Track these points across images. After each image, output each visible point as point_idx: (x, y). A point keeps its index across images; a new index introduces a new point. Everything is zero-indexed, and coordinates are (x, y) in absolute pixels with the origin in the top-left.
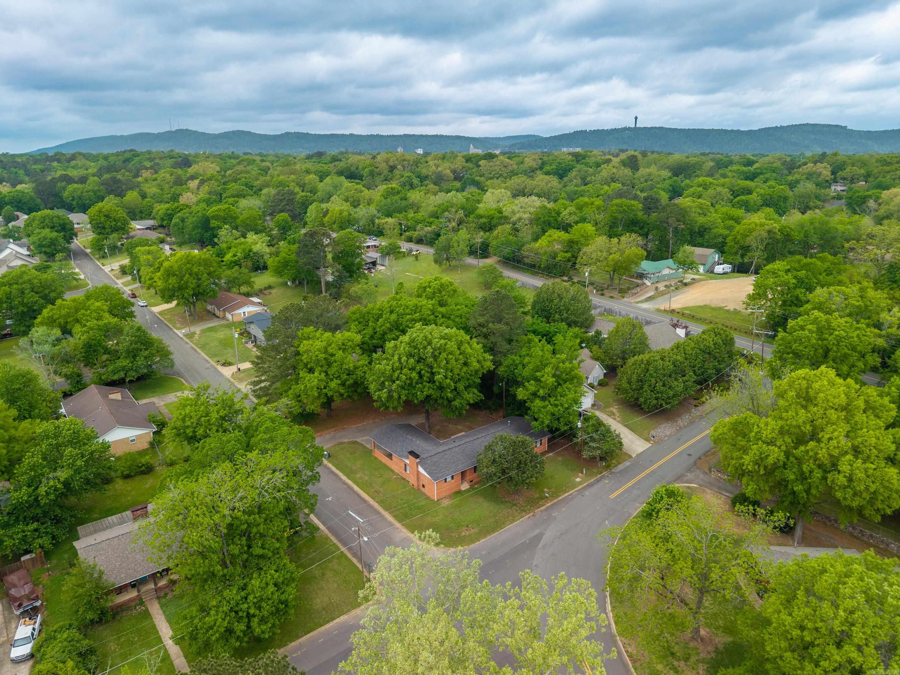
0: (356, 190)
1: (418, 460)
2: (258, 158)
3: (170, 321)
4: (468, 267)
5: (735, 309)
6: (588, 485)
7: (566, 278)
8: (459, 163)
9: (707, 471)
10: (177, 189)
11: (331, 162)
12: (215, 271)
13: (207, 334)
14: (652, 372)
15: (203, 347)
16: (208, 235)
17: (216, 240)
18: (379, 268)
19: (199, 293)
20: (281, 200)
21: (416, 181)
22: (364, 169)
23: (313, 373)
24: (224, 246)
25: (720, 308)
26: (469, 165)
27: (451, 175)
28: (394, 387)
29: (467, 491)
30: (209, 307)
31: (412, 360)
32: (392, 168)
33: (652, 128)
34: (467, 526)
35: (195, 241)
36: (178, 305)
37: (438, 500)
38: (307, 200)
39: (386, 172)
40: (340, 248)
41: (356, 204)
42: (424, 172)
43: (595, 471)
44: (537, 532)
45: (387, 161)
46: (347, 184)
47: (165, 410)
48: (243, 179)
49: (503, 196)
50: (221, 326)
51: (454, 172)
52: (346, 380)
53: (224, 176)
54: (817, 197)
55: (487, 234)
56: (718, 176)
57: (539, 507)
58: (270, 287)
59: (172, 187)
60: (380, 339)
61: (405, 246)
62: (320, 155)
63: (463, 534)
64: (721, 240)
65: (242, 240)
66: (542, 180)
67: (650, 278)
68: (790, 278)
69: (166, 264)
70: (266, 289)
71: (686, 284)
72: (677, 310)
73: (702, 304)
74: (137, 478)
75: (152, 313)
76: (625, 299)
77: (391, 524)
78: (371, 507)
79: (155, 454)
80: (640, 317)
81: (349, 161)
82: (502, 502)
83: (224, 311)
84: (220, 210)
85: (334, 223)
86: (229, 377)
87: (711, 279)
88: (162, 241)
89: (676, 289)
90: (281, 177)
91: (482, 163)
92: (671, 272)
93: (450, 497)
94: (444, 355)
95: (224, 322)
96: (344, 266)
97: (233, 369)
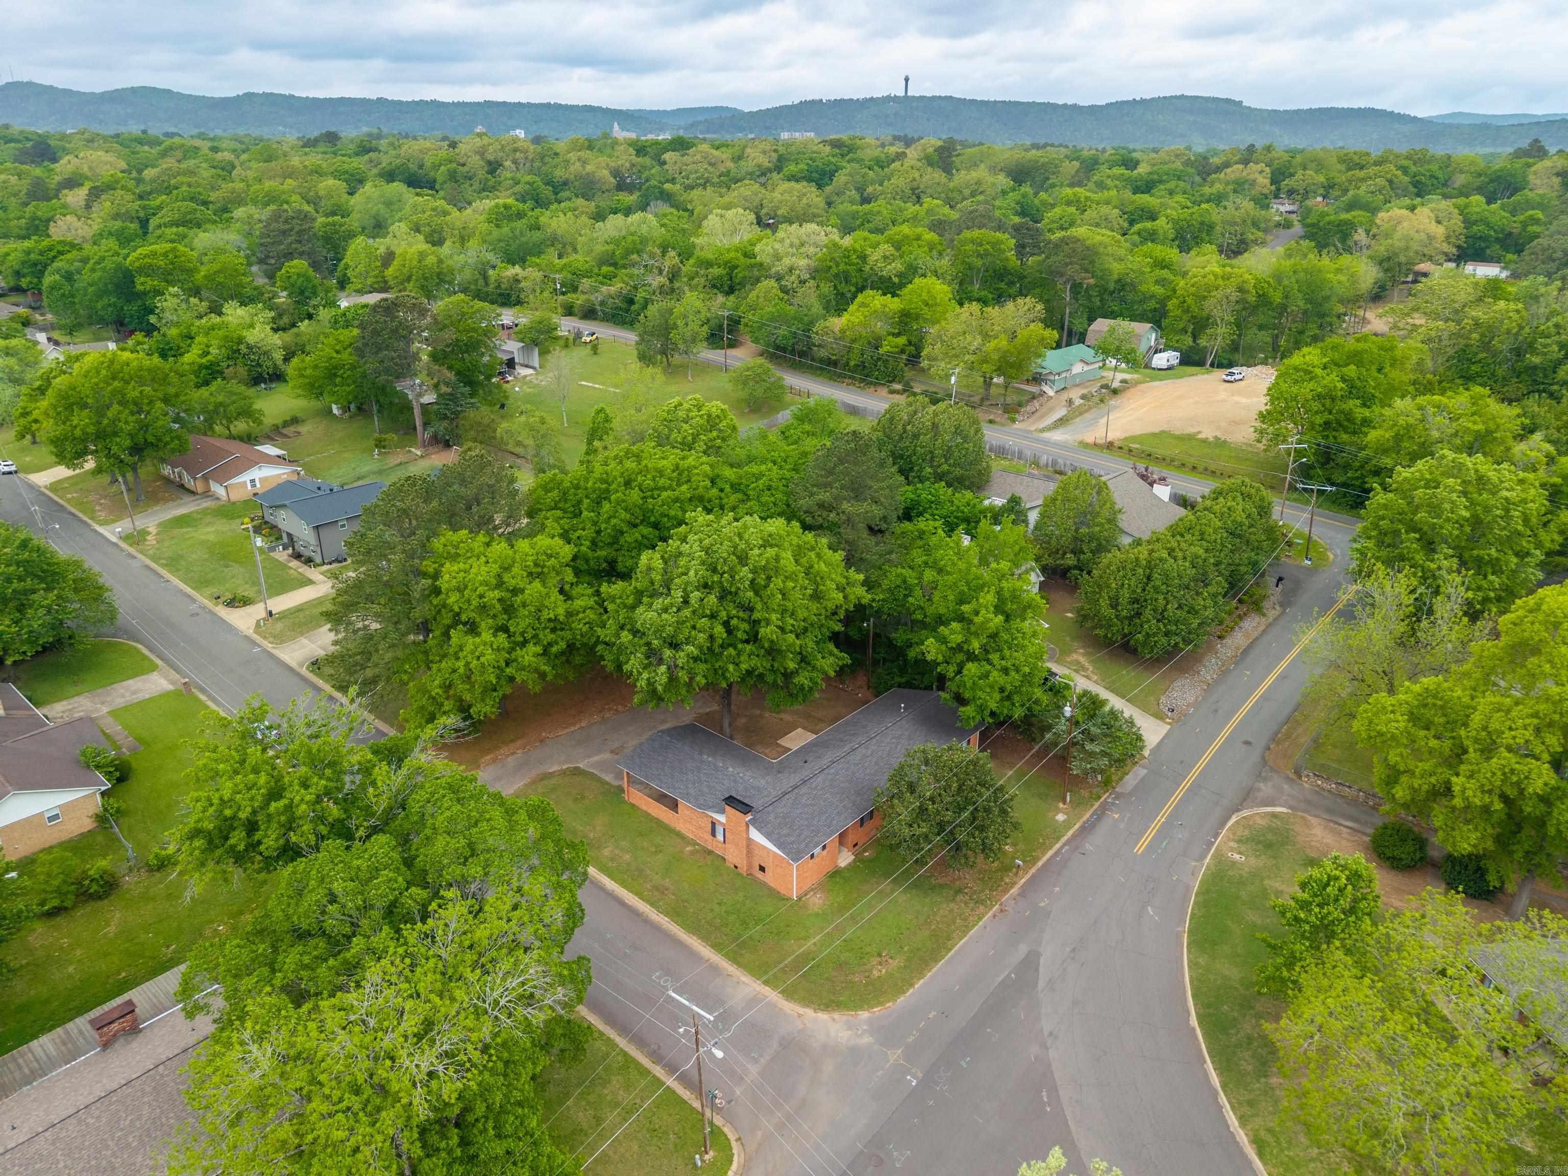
0: (434, 210)
1: (749, 817)
2: (205, 145)
3: (80, 504)
4: (705, 367)
5: (1216, 438)
6: (1083, 828)
7: (898, 387)
8: (625, 159)
9: (1292, 776)
10: (42, 209)
11: (357, 154)
12: (177, 395)
13: (176, 532)
14: (1158, 583)
15: (173, 563)
16: (132, 308)
17: (153, 319)
18: (522, 371)
19: (148, 444)
20: (284, 232)
21: (547, 191)
22: (436, 167)
23: (478, 634)
24: (173, 332)
25: (1190, 438)
26: (647, 161)
27: (612, 180)
28: (681, 658)
29: (851, 867)
30: (167, 470)
31: (712, 599)
32: (493, 167)
33: (934, 98)
34: (880, 955)
35: (102, 321)
36: (98, 471)
37: (800, 899)
38: (337, 232)
39: (482, 174)
40: (449, 335)
41: (436, 240)
42: (559, 174)
43: (1085, 793)
44: (1023, 949)
45: (481, 152)
46: (411, 198)
47: (114, 728)
48: (185, 188)
49: (741, 223)
50: (205, 512)
51: (616, 173)
52: (550, 645)
53: (139, 181)
54: (1255, 224)
55: (732, 298)
56: (1091, 185)
57: (1006, 891)
58: (295, 420)
59: (26, 204)
60: (611, 544)
61: (566, 326)
62: (332, 138)
63: (876, 973)
64: (1152, 304)
65: (215, 319)
66: (790, 192)
67: (1053, 382)
68: (1333, 380)
69: (60, 382)
70: (286, 424)
71: (1115, 392)
72: (1117, 444)
73: (1157, 430)
74: (79, 912)
75: (32, 487)
76: (1017, 425)
77: (715, 969)
78: (656, 928)
79: (112, 844)
80: (1061, 461)
81: (402, 152)
82: (932, 888)
83: (206, 478)
84: (154, 254)
85: (409, 279)
86: (250, 632)
87: (1153, 379)
88: (26, 323)
89: (1102, 401)
90: (268, 184)
91: (667, 156)
92: (1086, 368)
93: (820, 887)
94: (778, 582)
95: (207, 504)
96: (458, 373)
97: (257, 611)
